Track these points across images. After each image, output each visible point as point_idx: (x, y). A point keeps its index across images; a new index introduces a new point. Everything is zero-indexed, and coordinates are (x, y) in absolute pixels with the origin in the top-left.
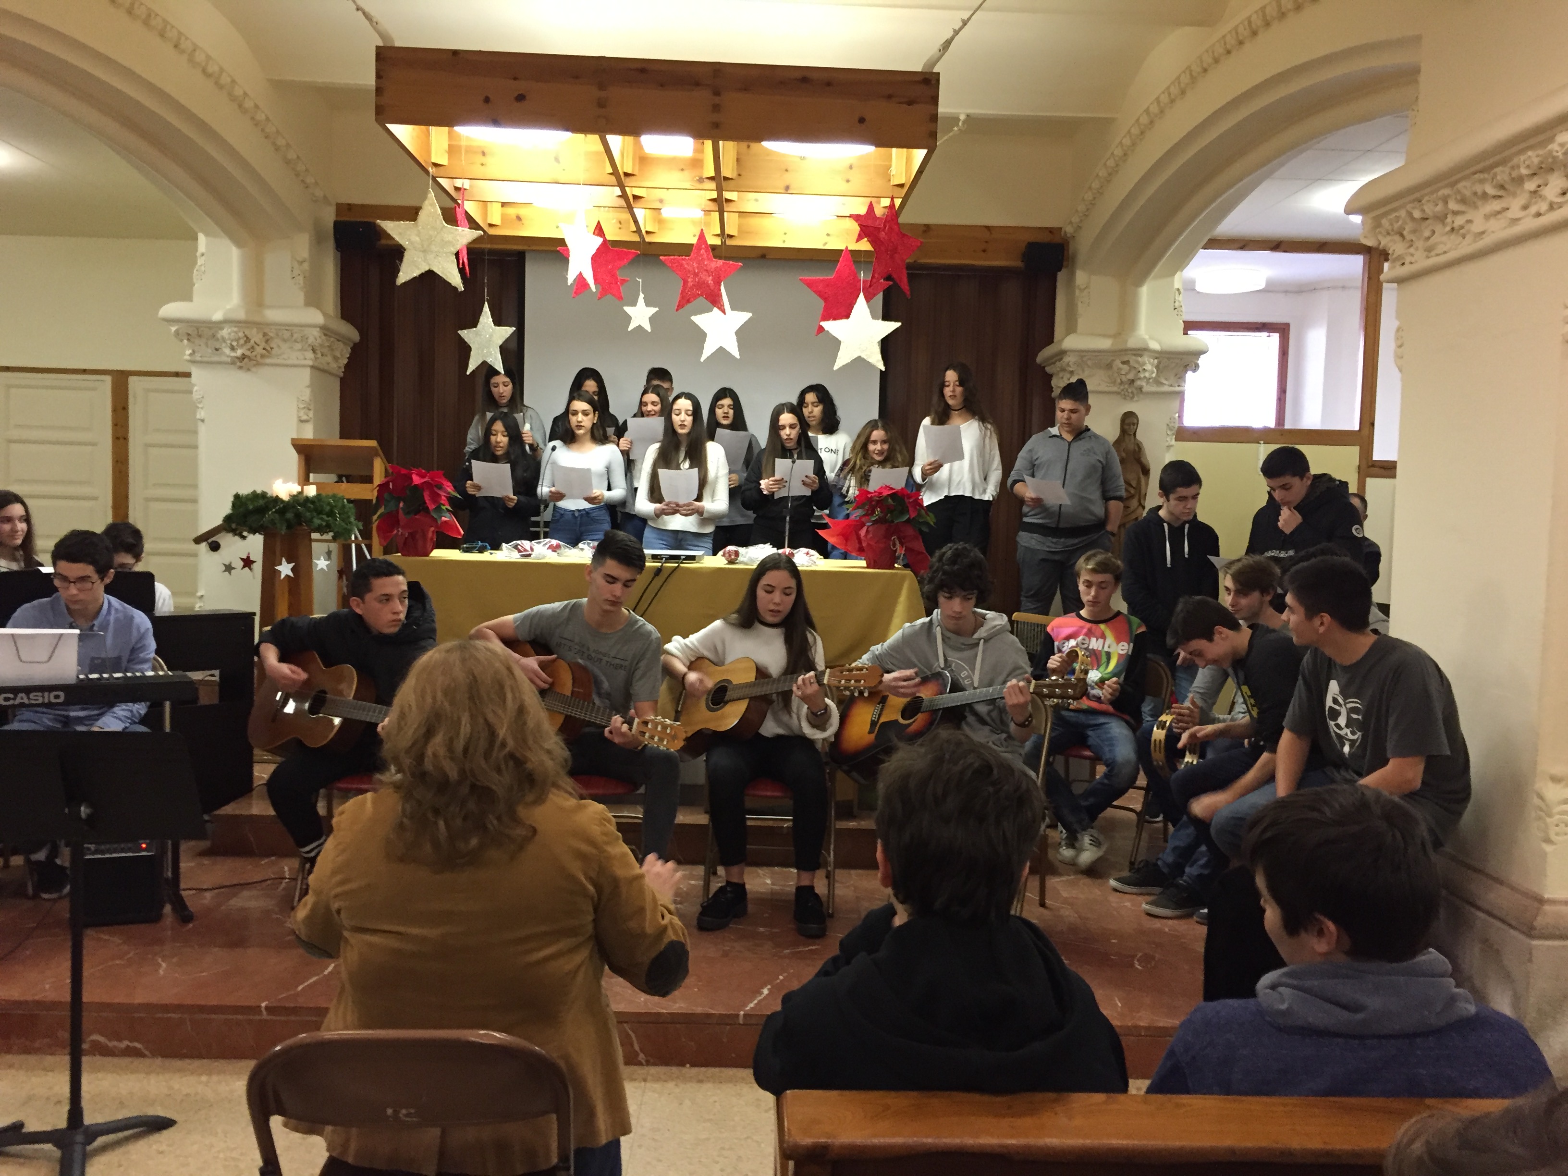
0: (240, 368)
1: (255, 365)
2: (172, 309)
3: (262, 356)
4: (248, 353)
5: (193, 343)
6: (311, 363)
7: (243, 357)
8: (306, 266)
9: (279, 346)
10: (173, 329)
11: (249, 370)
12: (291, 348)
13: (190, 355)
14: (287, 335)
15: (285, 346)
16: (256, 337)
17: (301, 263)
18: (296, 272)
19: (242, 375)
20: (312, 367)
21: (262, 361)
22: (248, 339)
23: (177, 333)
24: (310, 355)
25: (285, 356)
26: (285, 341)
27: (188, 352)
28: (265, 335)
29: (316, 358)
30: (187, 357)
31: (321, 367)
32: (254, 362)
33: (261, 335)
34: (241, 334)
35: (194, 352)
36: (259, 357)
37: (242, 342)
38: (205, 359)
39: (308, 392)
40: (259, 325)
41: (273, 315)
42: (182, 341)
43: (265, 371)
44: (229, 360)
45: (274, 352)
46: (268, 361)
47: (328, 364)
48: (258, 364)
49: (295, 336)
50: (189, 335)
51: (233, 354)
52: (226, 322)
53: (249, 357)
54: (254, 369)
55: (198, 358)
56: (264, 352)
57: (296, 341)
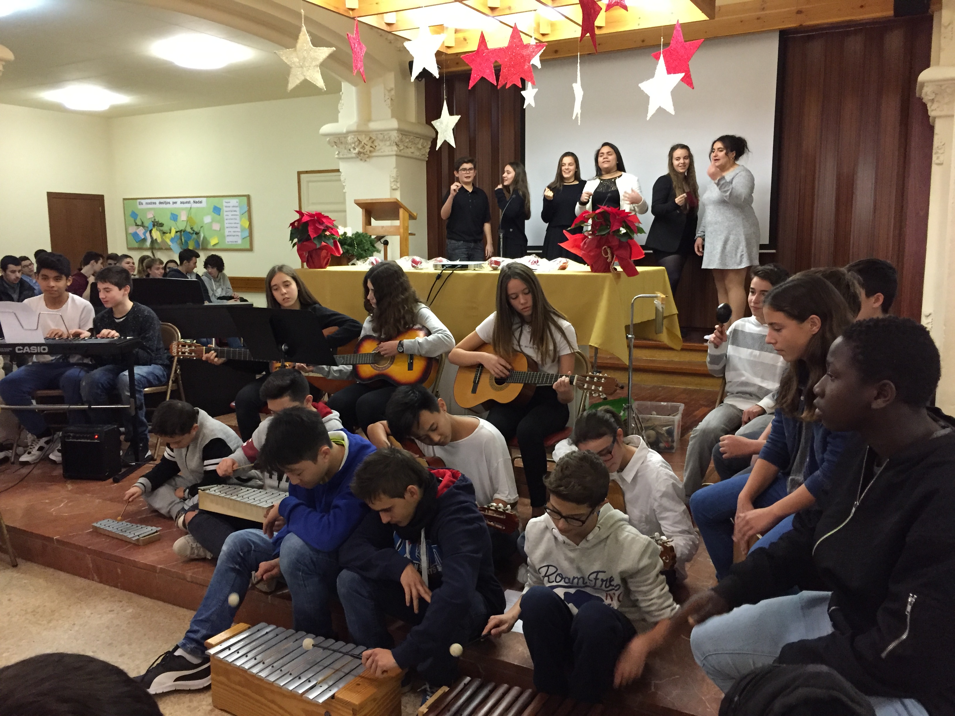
0: (361, 160)
1: (368, 157)
2: (327, 128)
3: (370, 151)
4: (361, 150)
5: (339, 147)
6: (394, 153)
7: (359, 153)
8: (393, 92)
9: (379, 145)
10: (328, 139)
11: (365, 161)
12: (385, 145)
13: (338, 154)
14: (381, 137)
15: (382, 144)
16: (364, 140)
17: (390, 91)
18: (387, 97)
19: (362, 164)
20: (396, 155)
21: (371, 154)
22: (360, 142)
23: (329, 142)
24: (395, 148)
25: (382, 150)
26: (382, 141)
27: (337, 153)
28: (370, 138)
29: (400, 151)
30: (337, 156)
31: (406, 155)
32: (367, 156)
33: (368, 139)
34: (356, 139)
35: (339, 152)
36: (368, 152)
37: (357, 144)
38: (345, 156)
39: (395, 170)
40: (367, 133)
41: (373, 126)
42: (333, 146)
43: (374, 160)
44: (354, 155)
45: (377, 148)
46: (374, 154)
47: (412, 153)
48: (369, 157)
49: (386, 137)
50: (335, 142)
51: (355, 152)
52: (348, 133)
53: (364, 153)
54: (368, 160)
55: (341, 156)
56: (371, 149)
57: (386, 140)
